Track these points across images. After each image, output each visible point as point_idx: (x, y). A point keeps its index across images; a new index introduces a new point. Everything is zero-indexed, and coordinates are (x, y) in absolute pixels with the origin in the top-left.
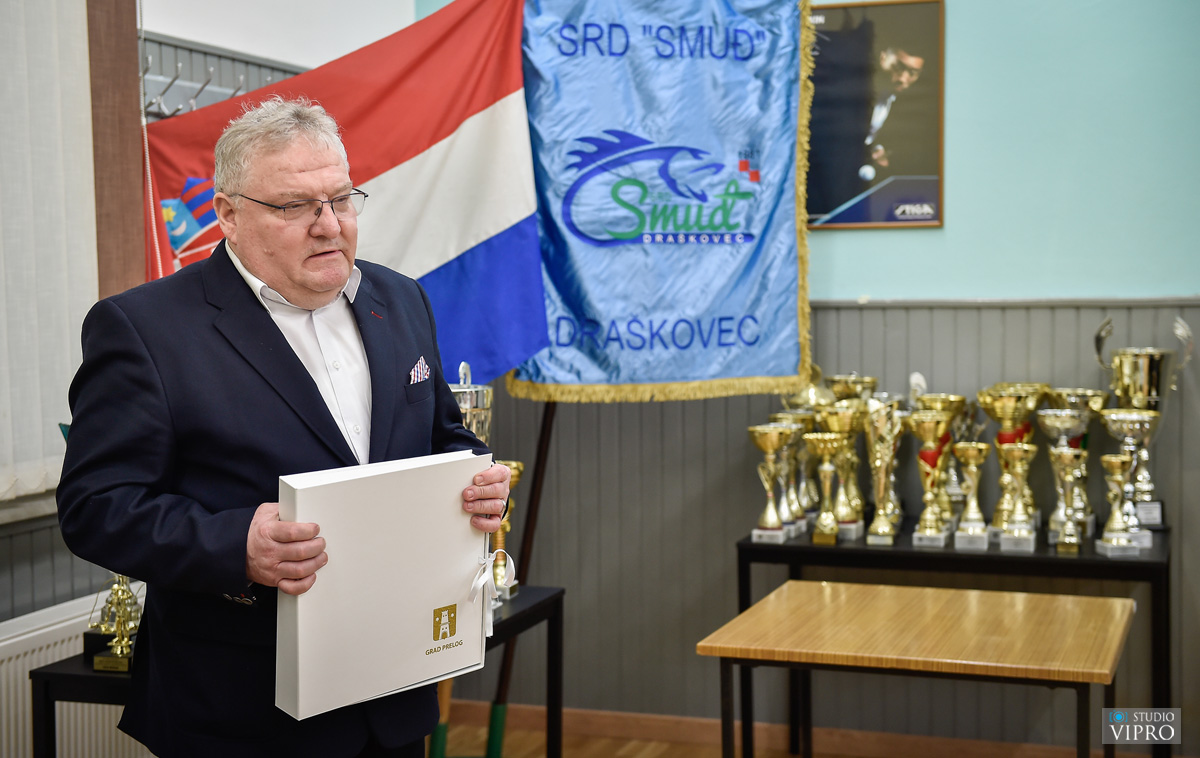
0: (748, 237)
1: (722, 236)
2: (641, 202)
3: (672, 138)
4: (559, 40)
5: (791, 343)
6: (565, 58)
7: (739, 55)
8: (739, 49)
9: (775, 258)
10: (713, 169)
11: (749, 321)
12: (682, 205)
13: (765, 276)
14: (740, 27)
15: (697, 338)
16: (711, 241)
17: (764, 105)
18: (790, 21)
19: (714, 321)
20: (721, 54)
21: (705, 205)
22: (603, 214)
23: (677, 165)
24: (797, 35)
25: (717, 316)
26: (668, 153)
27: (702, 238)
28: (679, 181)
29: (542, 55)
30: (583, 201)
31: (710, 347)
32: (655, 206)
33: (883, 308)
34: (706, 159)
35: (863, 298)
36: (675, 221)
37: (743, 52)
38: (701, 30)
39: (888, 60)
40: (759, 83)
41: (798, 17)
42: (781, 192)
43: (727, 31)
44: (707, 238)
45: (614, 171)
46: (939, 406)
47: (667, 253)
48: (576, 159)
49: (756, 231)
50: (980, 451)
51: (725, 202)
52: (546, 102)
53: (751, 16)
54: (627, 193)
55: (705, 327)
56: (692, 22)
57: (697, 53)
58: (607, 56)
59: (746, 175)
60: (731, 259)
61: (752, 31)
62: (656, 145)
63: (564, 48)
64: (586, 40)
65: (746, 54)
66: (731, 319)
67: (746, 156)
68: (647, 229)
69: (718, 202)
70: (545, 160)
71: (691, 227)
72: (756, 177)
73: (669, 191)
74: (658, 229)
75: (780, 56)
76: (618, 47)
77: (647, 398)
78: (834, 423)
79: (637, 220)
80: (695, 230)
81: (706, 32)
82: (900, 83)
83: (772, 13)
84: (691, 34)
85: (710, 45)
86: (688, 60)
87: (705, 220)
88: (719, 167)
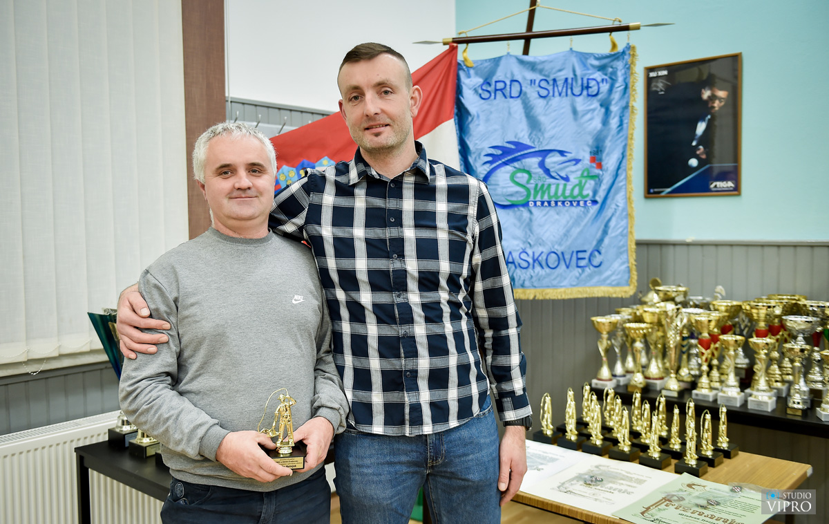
0: (595, 202)
1: (579, 202)
2: (528, 182)
3: (547, 144)
4: (480, 91)
5: (623, 267)
6: (483, 101)
7: (590, 94)
8: (590, 90)
9: (613, 215)
10: (574, 162)
11: (596, 253)
12: (554, 184)
13: (607, 226)
14: (591, 77)
15: (562, 263)
16: (572, 205)
17: (605, 122)
18: (623, 71)
19: (573, 252)
20: (579, 93)
21: (569, 183)
22: (505, 190)
23: (551, 161)
24: (628, 79)
25: (575, 250)
26: (545, 153)
27: (566, 203)
28: (551, 170)
29: (470, 100)
30: (493, 182)
31: (570, 268)
32: (537, 185)
33: (702, 245)
34: (569, 156)
35: (689, 238)
36: (549, 193)
37: (593, 92)
38: (566, 79)
39: (706, 94)
40: (603, 110)
41: (629, 68)
42: (617, 175)
43: (582, 79)
44: (569, 203)
45: (512, 165)
46: (723, 309)
47: (544, 212)
48: (490, 159)
49: (599, 198)
50: (736, 341)
51: (580, 182)
52: (472, 126)
53: (599, 70)
54: (520, 178)
55: (567, 257)
56: (561, 76)
57: (564, 94)
58: (509, 99)
59: (594, 165)
60: (583, 216)
61: (599, 79)
62: (537, 149)
63: (483, 96)
64: (496, 90)
65: (594, 93)
66: (585, 251)
67: (594, 154)
68: (532, 198)
69: (576, 181)
70: (471, 160)
71: (559, 197)
72: (600, 166)
73: (545, 175)
74: (538, 198)
75: (616, 92)
76: (515, 93)
77: (531, 297)
78: (647, 318)
79: (525, 193)
80: (562, 199)
81: (570, 81)
82: (714, 107)
83: (612, 67)
84: (560, 83)
85: (572, 89)
86: (557, 98)
87: (568, 193)
88: (577, 161)
